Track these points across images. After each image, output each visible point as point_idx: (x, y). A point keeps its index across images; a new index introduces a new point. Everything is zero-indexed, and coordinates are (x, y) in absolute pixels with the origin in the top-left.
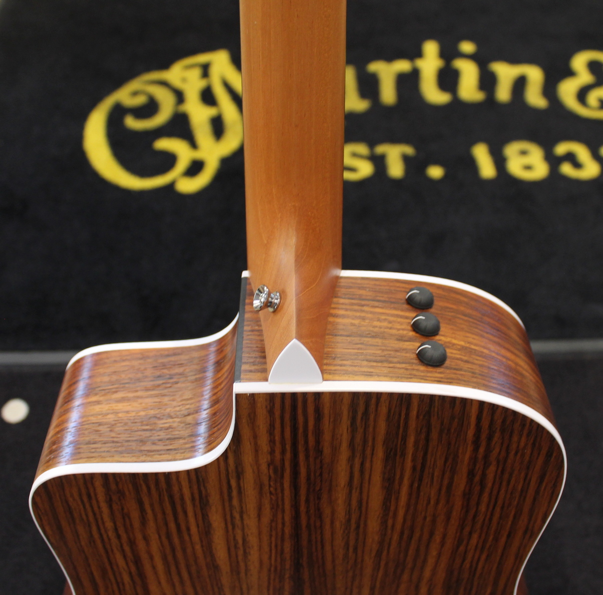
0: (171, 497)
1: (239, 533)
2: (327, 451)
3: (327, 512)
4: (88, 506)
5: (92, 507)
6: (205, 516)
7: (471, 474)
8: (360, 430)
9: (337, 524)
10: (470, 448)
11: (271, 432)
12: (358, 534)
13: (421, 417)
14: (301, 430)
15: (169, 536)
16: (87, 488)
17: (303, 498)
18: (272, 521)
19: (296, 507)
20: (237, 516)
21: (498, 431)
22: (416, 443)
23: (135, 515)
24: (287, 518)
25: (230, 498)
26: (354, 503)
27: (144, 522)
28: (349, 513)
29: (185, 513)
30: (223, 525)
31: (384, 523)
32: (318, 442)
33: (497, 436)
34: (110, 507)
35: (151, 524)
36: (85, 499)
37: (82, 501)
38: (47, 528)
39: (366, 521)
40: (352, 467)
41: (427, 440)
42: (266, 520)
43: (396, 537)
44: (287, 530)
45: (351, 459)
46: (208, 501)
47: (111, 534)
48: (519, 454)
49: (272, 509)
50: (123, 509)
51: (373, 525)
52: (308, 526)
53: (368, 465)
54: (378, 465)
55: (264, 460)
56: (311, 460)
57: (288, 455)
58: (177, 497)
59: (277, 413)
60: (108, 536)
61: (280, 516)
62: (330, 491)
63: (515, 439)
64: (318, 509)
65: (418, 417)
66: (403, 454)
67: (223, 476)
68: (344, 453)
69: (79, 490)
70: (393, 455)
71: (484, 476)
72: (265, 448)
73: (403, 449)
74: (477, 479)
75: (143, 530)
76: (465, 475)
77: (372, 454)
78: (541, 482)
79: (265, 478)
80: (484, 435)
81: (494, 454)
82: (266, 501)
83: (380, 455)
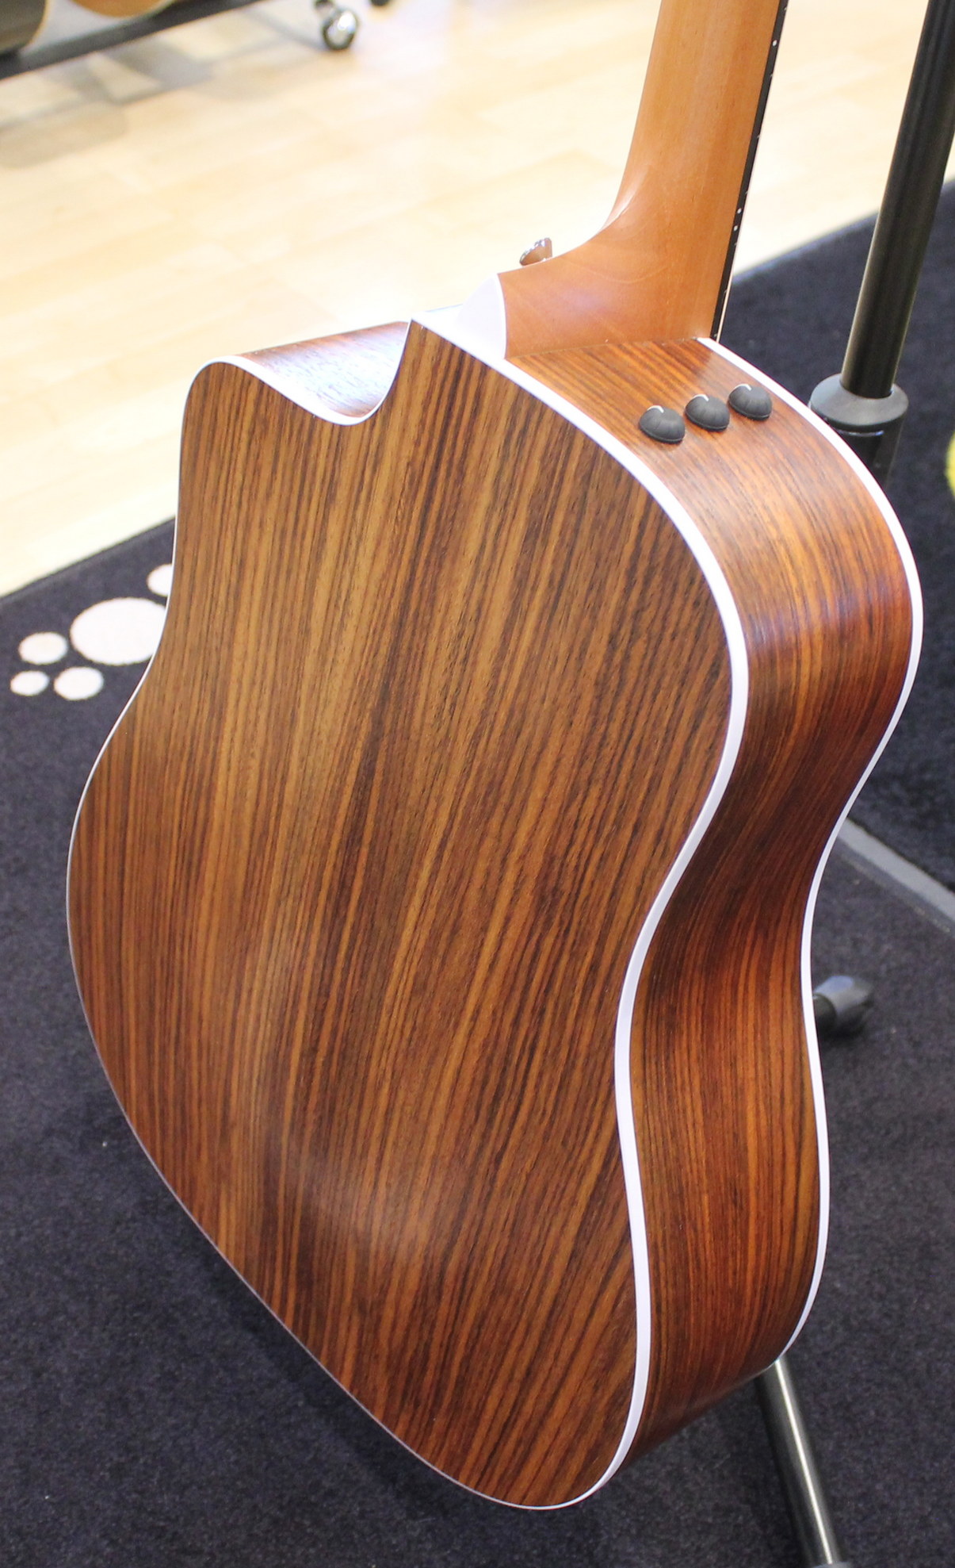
0: (306, 462)
1: (347, 575)
2: (470, 478)
3: (442, 600)
4: (231, 431)
5: (234, 432)
6: (325, 518)
7: (613, 642)
8: (511, 461)
9: (446, 637)
10: (621, 584)
12: (463, 672)
13: (579, 480)
14: (453, 422)
16: (240, 398)
17: (424, 554)
18: (384, 576)
19: (414, 563)
20: (354, 541)
21: (659, 570)
22: (564, 525)
23: (265, 474)
24: (400, 581)
26: (475, 601)
28: (464, 618)
29: (310, 500)
30: (336, 549)
31: (496, 673)
32: (465, 455)
33: (657, 579)
34: (249, 444)
35: (274, 503)
36: (233, 414)
37: (229, 418)
39: (477, 653)
40: (487, 529)
41: (576, 531)
42: (379, 569)
43: (502, 716)
44: (394, 607)
45: (491, 509)
46: (335, 493)
47: (235, 495)
48: (677, 641)
49: (390, 551)
50: (258, 456)
52: (416, 615)
53: (504, 536)
54: (515, 544)
55: (406, 451)
56: (451, 482)
57: (431, 458)
59: (440, 375)
60: (231, 496)
62: (453, 562)
63: (678, 602)
64: (434, 588)
65: (576, 476)
66: (545, 543)
67: (362, 456)
68: (485, 498)
69: (233, 396)
70: (535, 534)
71: (627, 657)
72: (413, 431)
73: (548, 531)
74: (618, 657)
75: (264, 508)
76: (606, 638)
77: (514, 517)
78: (695, 728)
79: (399, 488)
80: (642, 567)
81: (647, 616)
82: (388, 533)
83: (520, 525)
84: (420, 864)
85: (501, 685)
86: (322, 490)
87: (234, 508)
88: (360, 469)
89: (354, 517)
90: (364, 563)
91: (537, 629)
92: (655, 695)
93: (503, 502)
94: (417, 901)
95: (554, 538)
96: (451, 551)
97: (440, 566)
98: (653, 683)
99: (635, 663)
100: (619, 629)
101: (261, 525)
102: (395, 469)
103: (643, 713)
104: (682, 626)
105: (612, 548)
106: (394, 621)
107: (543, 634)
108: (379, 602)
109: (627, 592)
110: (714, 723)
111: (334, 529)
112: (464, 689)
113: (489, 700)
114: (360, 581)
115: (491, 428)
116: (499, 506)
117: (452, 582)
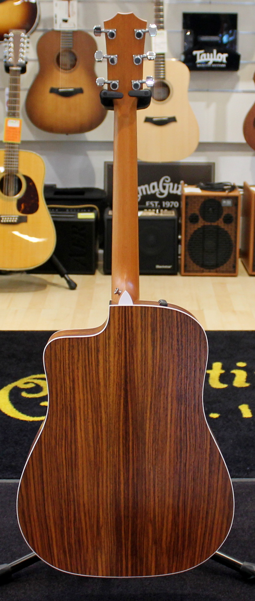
0: (88, 348)
1: (108, 364)
2: (134, 329)
3: (135, 355)
4: (62, 352)
5: (63, 353)
6: (98, 357)
7: (178, 341)
8: (144, 320)
9: (138, 362)
10: (176, 329)
11: (119, 321)
12: (145, 366)
13: (161, 316)
14: (127, 320)
15: (85, 366)
16: (63, 344)
17: (128, 349)
20: (108, 357)
21: (183, 323)
23: (76, 356)
24: (123, 358)
25: (106, 349)
26: (143, 351)
27: (78, 361)
28: (142, 356)
29: (92, 355)
30: (103, 361)
31: (153, 362)
32: (132, 325)
33: (183, 325)
34: (69, 353)
35: (80, 361)
36: (62, 349)
37: (60, 350)
38: (47, 364)
39: (147, 361)
40: (142, 335)
41: (163, 326)
42: (116, 359)
43: (157, 369)
44: (123, 364)
45: (141, 332)
46: (99, 349)
47: (67, 366)
48: (191, 333)
49: (118, 353)
50: (73, 354)
51: (150, 361)
53: (146, 335)
54: (150, 335)
55: (117, 331)
56: (130, 332)
57: (124, 329)
58: (90, 348)
59: (121, 313)
60: (66, 367)
61: (120, 356)
62: (136, 345)
63: (189, 325)
64: (132, 354)
65: (159, 316)
66: (157, 331)
67: (104, 339)
68: (140, 330)
69: (61, 345)
70: (154, 330)
71: (182, 341)
72: (117, 327)
73: (157, 329)
74: (180, 342)
75: (77, 364)
76: (176, 341)
77: (148, 330)
78: (200, 345)
79: (116, 339)
80: (179, 324)
81: (183, 332)
82: (117, 350)
83: (150, 331)
84: (146, 413)
85: (155, 363)
86: (95, 351)
87: (68, 370)
88: (105, 341)
89: (106, 352)
90: (112, 359)
91: (160, 348)
92: (190, 345)
93: (144, 329)
94: (148, 421)
95: (158, 329)
96: (134, 344)
97: (133, 349)
98: (189, 343)
99: (184, 341)
100: (178, 337)
101: (78, 368)
102: (114, 337)
103: (189, 349)
104: (191, 330)
105: (172, 324)
106: (124, 366)
107: (162, 349)
108: (118, 365)
109: (178, 330)
110: (204, 342)
111: (101, 357)
112: (146, 370)
113: (153, 368)
114: (112, 364)
115: (137, 317)
116: (144, 330)
117: (136, 350)
